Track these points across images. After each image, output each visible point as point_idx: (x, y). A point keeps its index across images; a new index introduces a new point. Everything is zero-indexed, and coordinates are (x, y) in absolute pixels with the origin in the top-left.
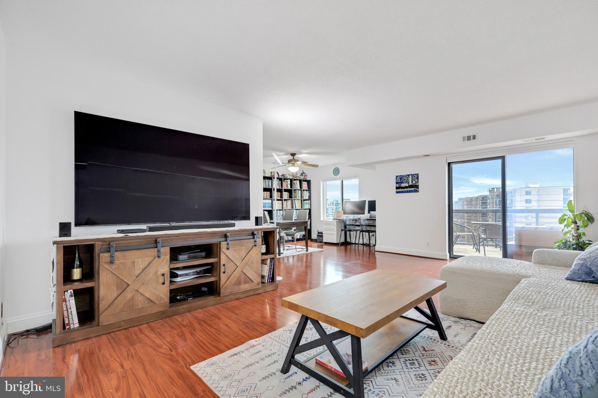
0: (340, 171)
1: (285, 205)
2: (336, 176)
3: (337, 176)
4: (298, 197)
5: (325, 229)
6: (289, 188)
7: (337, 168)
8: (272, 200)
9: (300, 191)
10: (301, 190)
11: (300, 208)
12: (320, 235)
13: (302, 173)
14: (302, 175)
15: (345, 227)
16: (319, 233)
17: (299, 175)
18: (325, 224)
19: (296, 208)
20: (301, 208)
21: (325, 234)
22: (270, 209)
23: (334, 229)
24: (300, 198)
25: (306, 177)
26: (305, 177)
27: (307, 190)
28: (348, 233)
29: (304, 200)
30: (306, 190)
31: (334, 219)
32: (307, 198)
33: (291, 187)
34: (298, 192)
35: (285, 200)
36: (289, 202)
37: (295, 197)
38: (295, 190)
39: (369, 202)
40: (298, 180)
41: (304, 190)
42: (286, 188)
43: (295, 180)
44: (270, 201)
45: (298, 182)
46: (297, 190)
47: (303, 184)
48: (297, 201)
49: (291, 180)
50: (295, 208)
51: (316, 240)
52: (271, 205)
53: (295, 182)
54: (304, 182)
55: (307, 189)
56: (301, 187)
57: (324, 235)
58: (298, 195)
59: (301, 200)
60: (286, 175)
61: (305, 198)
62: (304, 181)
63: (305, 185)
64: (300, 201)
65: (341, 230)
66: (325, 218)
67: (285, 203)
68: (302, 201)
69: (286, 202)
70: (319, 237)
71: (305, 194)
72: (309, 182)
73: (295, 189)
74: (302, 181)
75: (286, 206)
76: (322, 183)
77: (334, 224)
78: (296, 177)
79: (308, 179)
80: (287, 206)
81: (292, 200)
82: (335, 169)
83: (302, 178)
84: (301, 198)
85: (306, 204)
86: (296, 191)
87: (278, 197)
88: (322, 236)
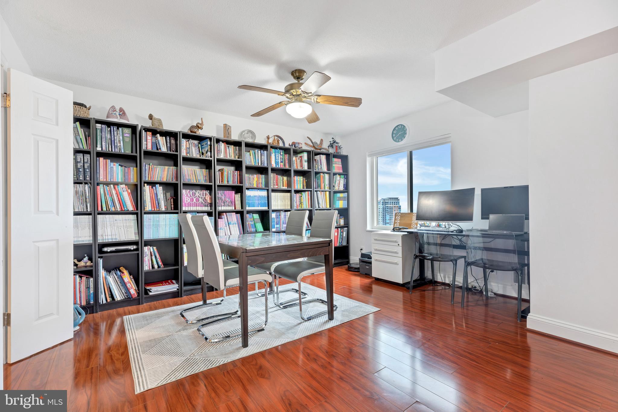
0: (408, 132)
1: (296, 202)
2: (398, 142)
3: (401, 143)
4: (324, 185)
5: (376, 250)
6: (305, 167)
7: (400, 127)
8: (268, 190)
9: (327, 176)
10: (329, 174)
11: (328, 207)
12: (366, 259)
13: (332, 142)
14: (331, 146)
15: (421, 251)
16: (363, 255)
17: (325, 145)
18: (376, 240)
19: (319, 207)
20: (330, 206)
21: (376, 260)
22: (265, 208)
23: (396, 253)
24: (327, 188)
25: (339, 151)
26: (337, 149)
27: (342, 175)
28: (428, 264)
29: (335, 192)
30: (340, 174)
31: (394, 230)
32: (342, 188)
33: (309, 167)
34: (324, 178)
35: (297, 192)
36: (306, 196)
37: (319, 186)
38: (317, 173)
39: (483, 190)
40: (323, 154)
41: (335, 174)
42: (299, 168)
43: (317, 154)
44: (264, 193)
45: (323, 157)
46: (322, 174)
47: (333, 162)
48: (321, 194)
49: (309, 152)
50: (317, 207)
51: (359, 268)
52: (267, 202)
53: (317, 157)
54: (335, 160)
55: (341, 171)
56: (329, 169)
57: (373, 260)
58: (324, 182)
59: (330, 192)
60: (299, 143)
61: (336, 188)
62: (335, 156)
63: (337, 165)
64: (328, 193)
65: (413, 257)
66: (375, 225)
67: (296, 197)
68: (332, 193)
69: (298, 195)
70: (364, 264)
71: (337, 182)
72: (344, 159)
73: (317, 170)
74: (331, 156)
75: (298, 203)
76: (368, 160)
77: (396, 242)
78: (320, 149)
79: (344, 152)
80: (301, 203)
81: (311, 191)
82: (397, 128)
83: (331, 151)
84: (330, 188)
85: (340, 199)
86: (320, 176)
87: (283, 186)
88: (371, 263)
